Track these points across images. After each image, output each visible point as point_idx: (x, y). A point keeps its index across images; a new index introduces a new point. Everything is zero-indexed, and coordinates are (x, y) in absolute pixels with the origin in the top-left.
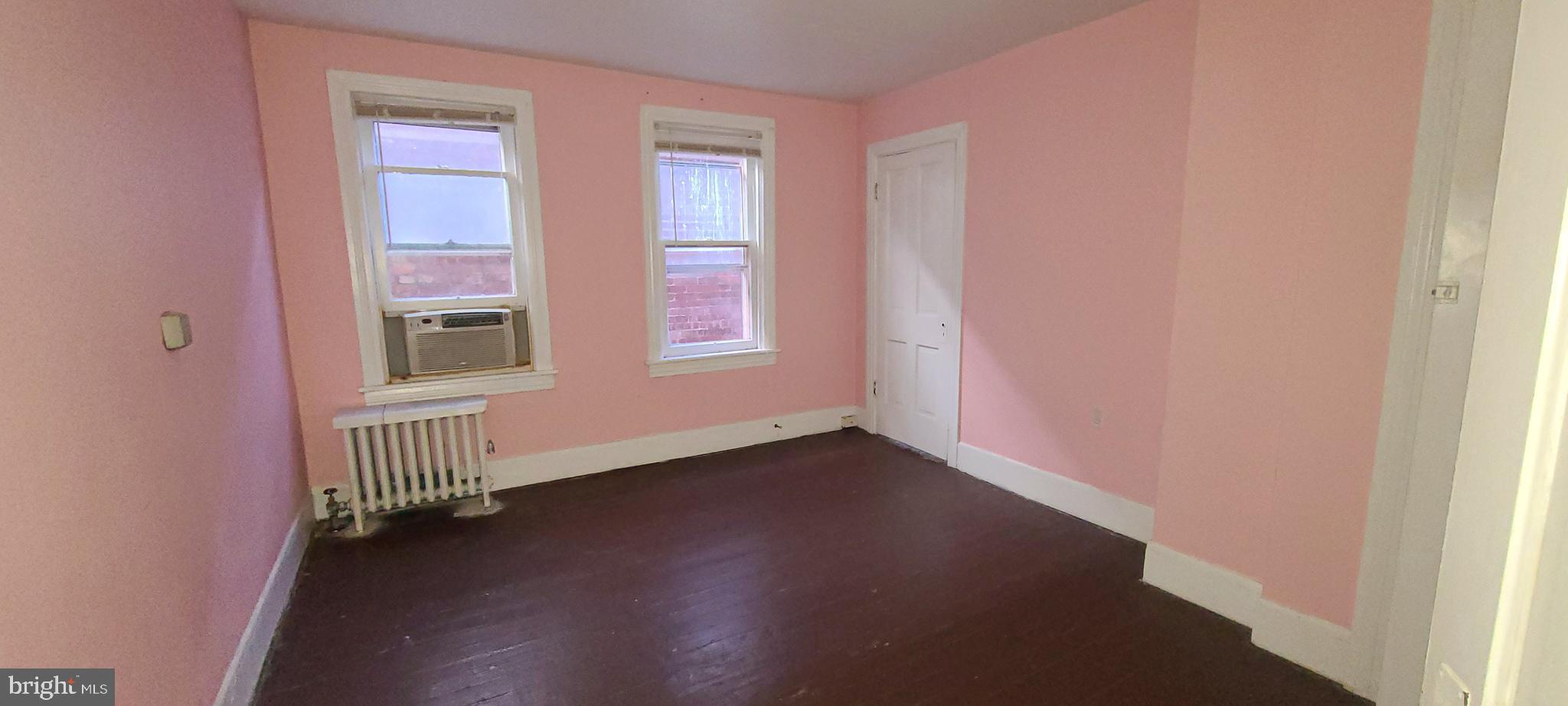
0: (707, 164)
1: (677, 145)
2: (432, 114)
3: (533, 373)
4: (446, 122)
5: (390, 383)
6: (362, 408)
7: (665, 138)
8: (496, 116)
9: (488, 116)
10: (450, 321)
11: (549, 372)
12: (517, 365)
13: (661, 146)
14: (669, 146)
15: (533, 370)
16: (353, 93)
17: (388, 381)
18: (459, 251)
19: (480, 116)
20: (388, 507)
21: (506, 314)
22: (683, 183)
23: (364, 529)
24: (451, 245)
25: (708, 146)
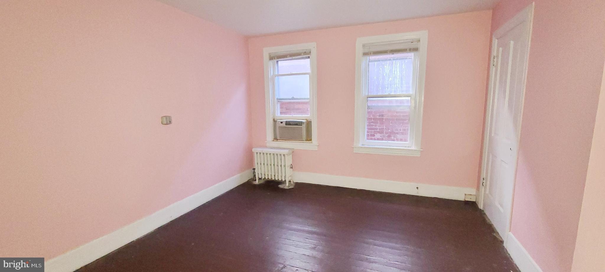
0: (392, 59)
1: (372, 53)
2: (287, 56)
3: (311, 144)
4: (291, 58)
5: (273, 141)
6: (266, 147)
7: (367, 51)
8: (305, 53)
9: (302, 54)
10: (288, 123)
11: (316, 144)
12: (306, 140)
13: (365, 54)
14: (369, 54)
15: (312, 143)
16: (269, 54)
17: (273, 140)
18: (295, 100)
19: (299, 54)
20: (270, 178)
21: (304, 122)
22: (381, 69)
23: (258, 182)
24: (293, 98)
25: (387, 51)
